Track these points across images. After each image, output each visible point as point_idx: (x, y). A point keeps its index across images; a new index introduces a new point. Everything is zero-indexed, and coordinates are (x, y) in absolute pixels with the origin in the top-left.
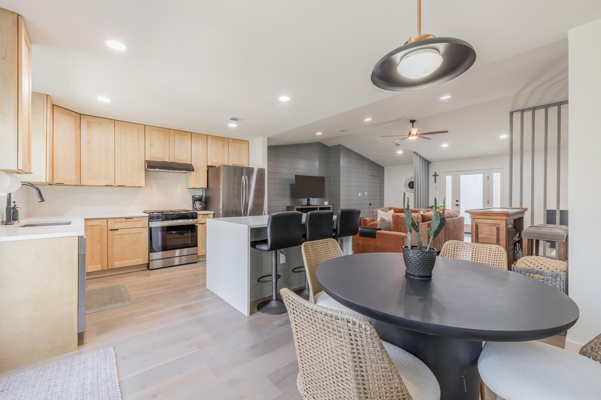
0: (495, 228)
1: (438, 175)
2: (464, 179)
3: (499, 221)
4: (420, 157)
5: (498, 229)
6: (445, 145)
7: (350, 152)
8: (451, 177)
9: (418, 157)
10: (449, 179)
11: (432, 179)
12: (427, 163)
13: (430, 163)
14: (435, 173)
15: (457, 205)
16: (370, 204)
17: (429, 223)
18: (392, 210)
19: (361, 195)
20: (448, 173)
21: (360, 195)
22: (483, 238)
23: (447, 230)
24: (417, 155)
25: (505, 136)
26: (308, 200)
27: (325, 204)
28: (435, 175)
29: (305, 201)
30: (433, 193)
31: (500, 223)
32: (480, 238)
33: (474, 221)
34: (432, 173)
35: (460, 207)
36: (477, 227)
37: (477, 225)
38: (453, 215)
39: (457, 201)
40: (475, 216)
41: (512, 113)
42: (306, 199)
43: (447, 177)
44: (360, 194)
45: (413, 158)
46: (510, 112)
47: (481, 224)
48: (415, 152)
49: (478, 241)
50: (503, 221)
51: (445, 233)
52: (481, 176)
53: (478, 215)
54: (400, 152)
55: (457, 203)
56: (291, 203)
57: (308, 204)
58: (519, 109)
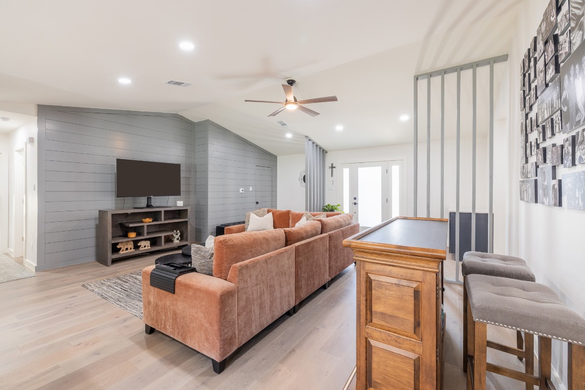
0: (411, 291)
1: (335, 167)
2: (363, 172)
4: (313, 143)
5: (417, 295)
6: (339, 128)
7: (224, 132)
8: (348, 169)
9: (310, 143)
10: (346, 172)
11: (328, 171)
12: (323, 152)
13: (326, 152)
14: (332, 164)
15: (355, 204)
16: (257, 203)
17: (298, 246)
18: (271, 213)
19: (243, 190)
20: (346, 165)
21: (241, 191)
22: (382, 314)
23: (333, 249)
24: (310, 140)
25: (406, 118)
26: (149, 199)
27: (178, 205)
28: (332, 167)
29: (143, 201)
30: (330, 189)
31: (423, 280)
32: (376, 314)
33: (363, 267)
34: (328, 165)
35: (358, 206)
36: (370, 282)
37: (369, 278)
38: (343, 223)
39: (355, 199)
41: (417, 78)
42: (146, 198)
43: (344, 169)
44: (241, 189)
45: (305, 144)
46: (415, 76)
47: (376, 279)
48: (307, 137)
49: (371, 321)
50: (428, 273)
51: (329, 255)
52: (380, 168)
53: (371, 253)
54: (289, 136)
55: (355, 201)
56: (116, 204)
57: (149, 206)
58: (425, 73)
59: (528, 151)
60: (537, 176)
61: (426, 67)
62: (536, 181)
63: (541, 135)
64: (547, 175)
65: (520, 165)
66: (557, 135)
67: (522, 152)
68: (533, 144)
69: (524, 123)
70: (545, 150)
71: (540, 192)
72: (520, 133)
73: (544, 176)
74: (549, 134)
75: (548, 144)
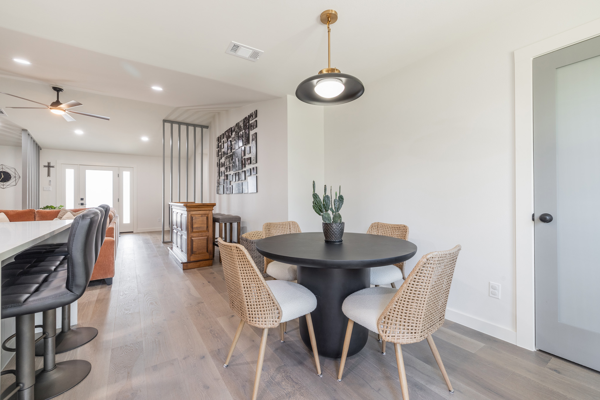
0: (206, 217)
1: (53, 167)
3: (208, 211)
4: (31, 138)
5: (207, 218)
8: (72, 170)
10: (70, 174)
11: (44, 171)
12: (38, 148)
13: (41, 149)
14: (49, 163)
15: (82, 204)
20: (70, 165)
22: (197, 227)
24: (28, 134)
28: (49, 166)
30: (45, 189)
31: (209, 213)
32: (194, 228)
33: (190, 213)
34: (44, 162)
36: (192, 218)
37: (192, 216)
39: (82, 199)
40: (191, 209)
43: (67, 170)
45: (21, 140)
46: (164, 120)
47: (195, 216)
48: (24, 130)
49: (193, 231)
50: (210, 211)
52: (110, 173)
53: (193, 208)
55: (82, 202)
58: (170, 120)
59: (221, 174)
60: (224, 184)
61: (172, 118)
62: (224, 186)
63: (226, 170)
64: (228, 184)
65: (216, 180)
66: (231, 171)
67: (218, 174)
68: (223, 172)
69: (219, 163)
70: (227, 175)
71: (225, 189)
72: (217, 166)
73: (227, 184)
74: (228, 170)
75: (228, 173)
